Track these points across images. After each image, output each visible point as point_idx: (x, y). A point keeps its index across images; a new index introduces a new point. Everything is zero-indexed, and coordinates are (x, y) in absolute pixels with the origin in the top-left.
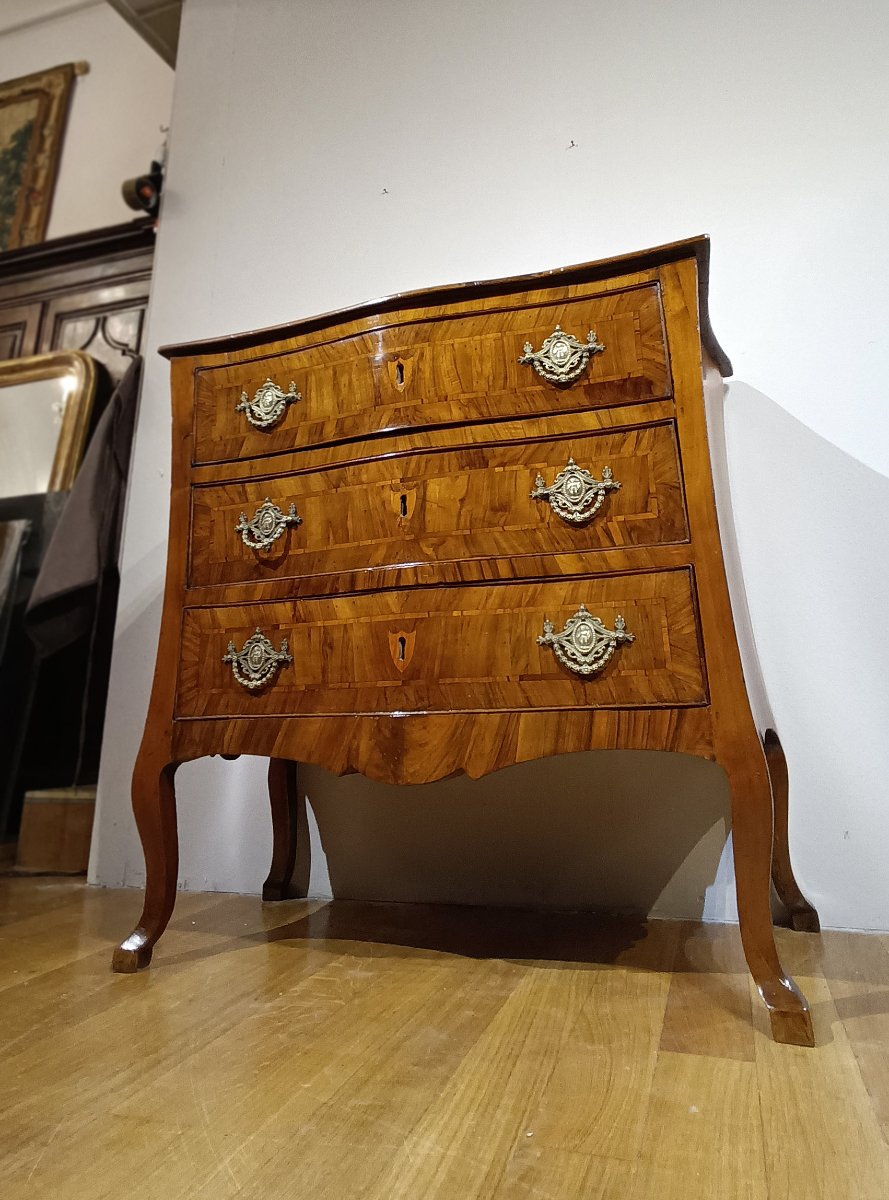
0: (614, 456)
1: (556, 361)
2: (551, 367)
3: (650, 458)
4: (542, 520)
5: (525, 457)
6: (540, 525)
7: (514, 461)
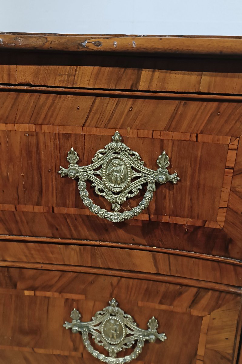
0: (163, 307)
1: (110, 185)
2: (102, 191)
3: (205, 321)
4: (76, 349)
5: (59, 284)
6: (74, 353)
7: (46, 287)
